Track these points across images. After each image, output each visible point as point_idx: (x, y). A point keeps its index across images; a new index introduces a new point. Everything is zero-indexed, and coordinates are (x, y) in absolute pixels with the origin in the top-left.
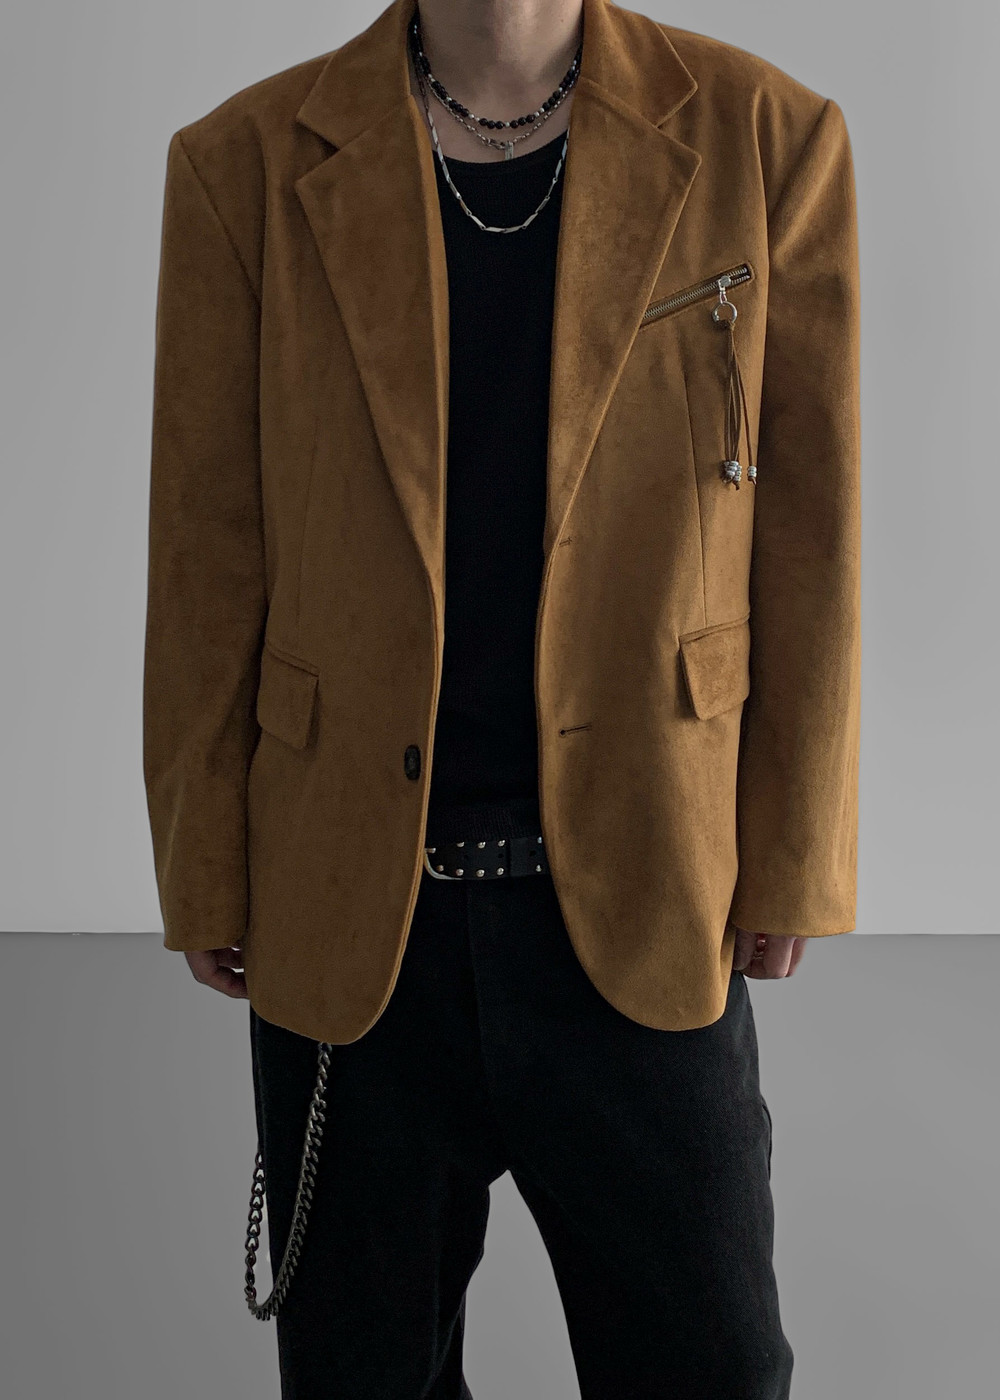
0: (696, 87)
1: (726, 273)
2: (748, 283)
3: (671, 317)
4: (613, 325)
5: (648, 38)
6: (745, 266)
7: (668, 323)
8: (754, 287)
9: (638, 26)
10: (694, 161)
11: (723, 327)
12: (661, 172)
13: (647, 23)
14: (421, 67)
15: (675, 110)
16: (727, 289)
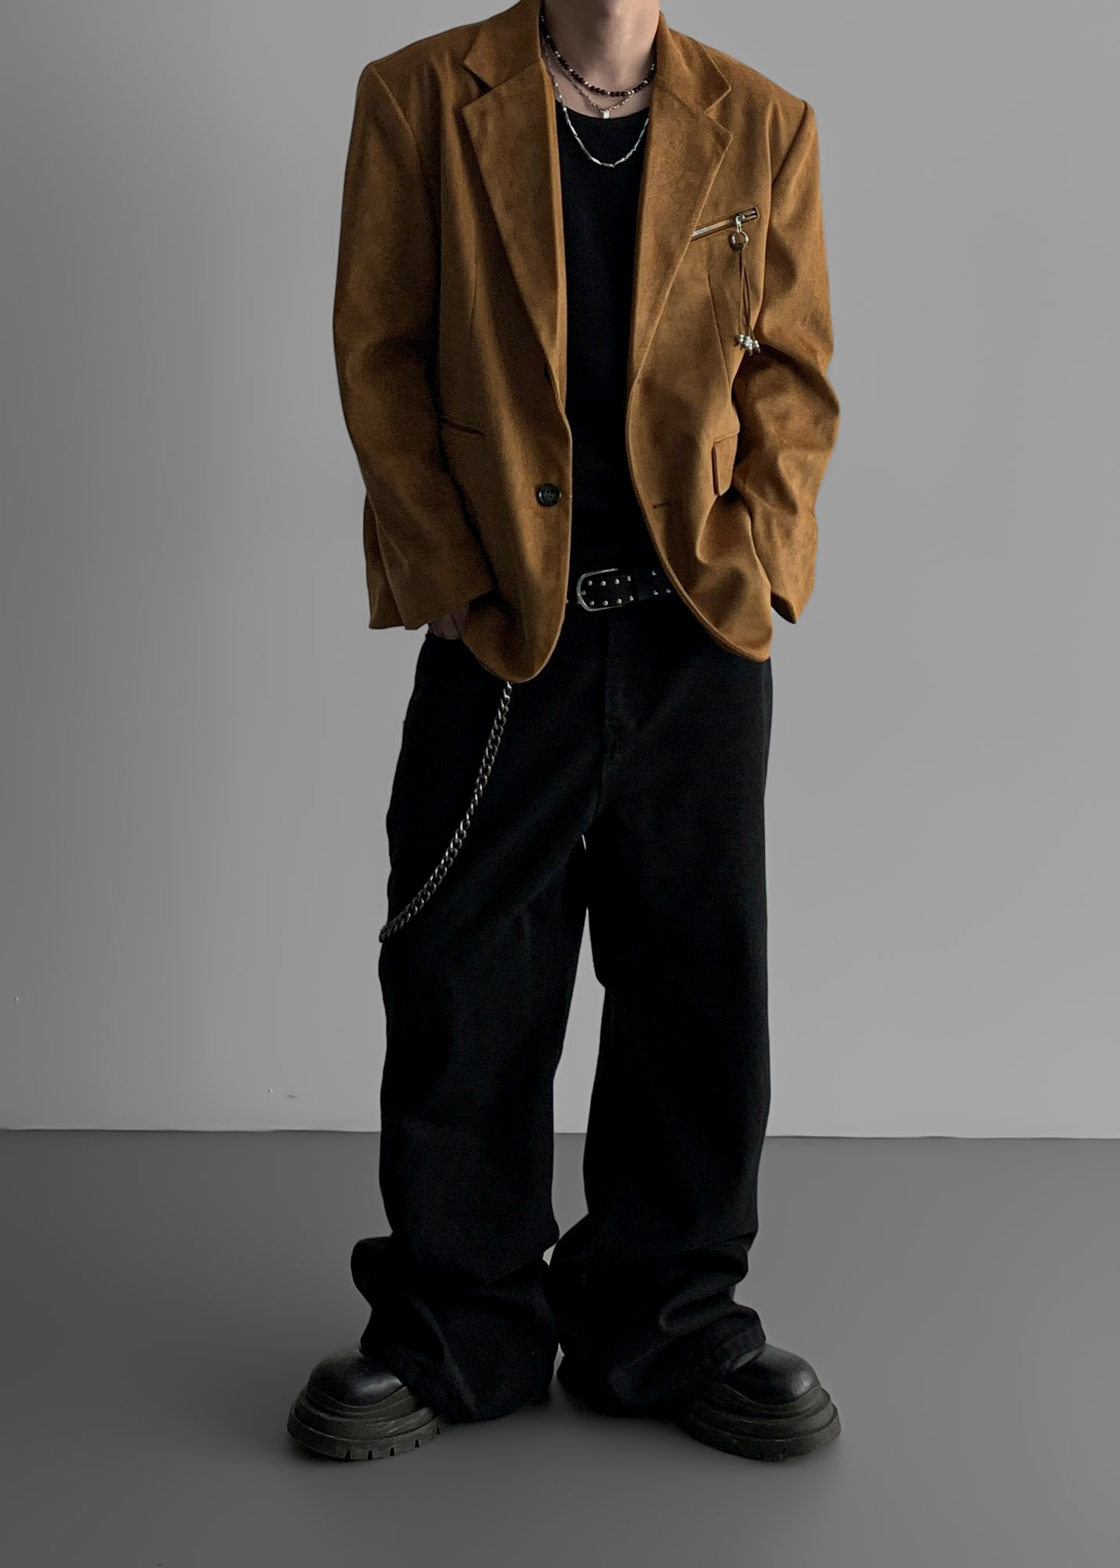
0: (730, 90)
1: (742, 213)
2: (755, 220)
3: (705, 238)
4: (675, 239)
5: (696, 52)
6: (754, 209)
7: (703, 243)
8: (759, 223)
9: (689, 43)
10: (728, 137)
11: (736, 248)
12: (708, 142)
13: (695, 43)
14: (551, 45)
15: (718, 102)
16: (742, 223)
